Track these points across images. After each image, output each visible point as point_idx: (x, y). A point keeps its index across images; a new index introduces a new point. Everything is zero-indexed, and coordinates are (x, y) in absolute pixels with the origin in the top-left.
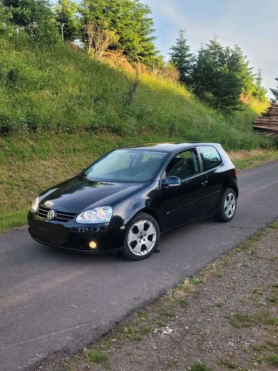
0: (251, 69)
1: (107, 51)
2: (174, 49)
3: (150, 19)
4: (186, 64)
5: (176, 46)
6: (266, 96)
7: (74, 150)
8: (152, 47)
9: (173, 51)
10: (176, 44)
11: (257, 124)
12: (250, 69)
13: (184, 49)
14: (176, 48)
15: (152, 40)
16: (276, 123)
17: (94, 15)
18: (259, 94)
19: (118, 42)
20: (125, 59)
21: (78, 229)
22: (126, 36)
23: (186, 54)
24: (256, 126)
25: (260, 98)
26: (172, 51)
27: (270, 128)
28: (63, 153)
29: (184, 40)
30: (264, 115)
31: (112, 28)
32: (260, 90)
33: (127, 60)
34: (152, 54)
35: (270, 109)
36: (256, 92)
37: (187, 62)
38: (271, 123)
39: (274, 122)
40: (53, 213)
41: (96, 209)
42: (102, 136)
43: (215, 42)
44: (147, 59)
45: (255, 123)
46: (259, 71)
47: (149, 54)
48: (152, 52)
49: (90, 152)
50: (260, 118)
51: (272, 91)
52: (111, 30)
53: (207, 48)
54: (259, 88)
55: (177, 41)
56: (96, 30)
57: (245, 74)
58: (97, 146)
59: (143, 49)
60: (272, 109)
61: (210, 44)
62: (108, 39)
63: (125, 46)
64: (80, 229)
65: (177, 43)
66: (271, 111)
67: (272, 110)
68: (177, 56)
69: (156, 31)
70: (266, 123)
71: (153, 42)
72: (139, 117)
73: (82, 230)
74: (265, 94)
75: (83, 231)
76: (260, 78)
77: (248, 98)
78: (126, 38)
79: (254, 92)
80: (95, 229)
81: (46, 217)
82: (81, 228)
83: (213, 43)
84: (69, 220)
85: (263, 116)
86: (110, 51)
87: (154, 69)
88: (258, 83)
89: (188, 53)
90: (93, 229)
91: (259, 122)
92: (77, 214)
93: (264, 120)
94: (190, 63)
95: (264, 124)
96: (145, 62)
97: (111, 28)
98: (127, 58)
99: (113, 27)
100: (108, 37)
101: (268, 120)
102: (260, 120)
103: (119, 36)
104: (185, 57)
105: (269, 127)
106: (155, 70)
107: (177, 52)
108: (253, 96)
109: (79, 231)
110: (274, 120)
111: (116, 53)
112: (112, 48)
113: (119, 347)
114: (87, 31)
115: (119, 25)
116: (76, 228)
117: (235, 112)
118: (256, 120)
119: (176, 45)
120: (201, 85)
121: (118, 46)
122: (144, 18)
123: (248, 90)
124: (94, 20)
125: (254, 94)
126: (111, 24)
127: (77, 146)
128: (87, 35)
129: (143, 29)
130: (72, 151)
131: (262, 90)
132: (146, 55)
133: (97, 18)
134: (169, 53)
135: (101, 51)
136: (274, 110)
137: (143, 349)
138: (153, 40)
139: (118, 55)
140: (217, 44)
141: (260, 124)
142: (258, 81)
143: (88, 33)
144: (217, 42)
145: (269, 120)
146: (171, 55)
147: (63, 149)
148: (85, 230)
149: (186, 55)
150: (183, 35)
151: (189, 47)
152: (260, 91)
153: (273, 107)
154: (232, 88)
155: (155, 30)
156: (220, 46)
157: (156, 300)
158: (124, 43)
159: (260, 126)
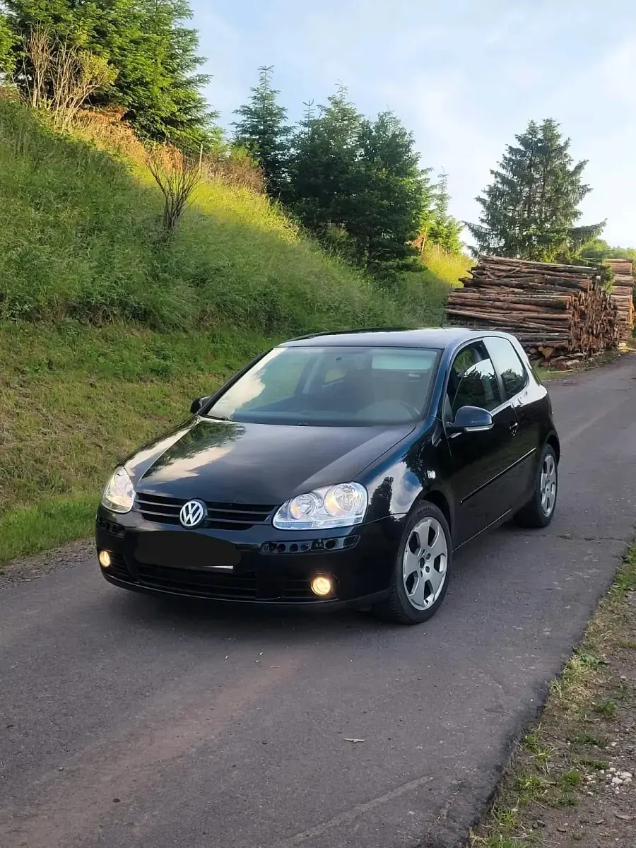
0: (426, 173)
1: (84, 109)
2: (244, 113)
3: (190, 32)
4: (277, 152)
5: (251, 107)
6: (460, 240)
7: (50, 364)
8: (199, 103)
9: (245, 118)
10: (251, 101)
11: (453, 305)
12: (422, 171)
13: (271, 114)
14: (251, 110)
15: (199, 84)
16: (498, 304)
17: (47, 10)
18: (444, 233)
19: (113, 86)
20: (130, 132)
21: (283, 547)
22: (135, 69)
23: (277, 127)
24: (454, 311)
25: (446, 243)
26: (240, 119)
27: (486, 316)
28: (23, 372)
29: (271, 91)
30: (467, 284)
31: (99, 47)
32: (445, 225)
33: (134, 133)
34: (198, 121)
35: (479, 270)
36: (436, 229)
37: (281, 147)
38: (488, 304)
39: (494, 301)
40: (198, 508)
41: (322, 492)
42: (110, 329)
43: (341, 102)
44: (185, 134)
45: (450, 304)
46: (441, 179)
47: (190, 120)
48: (200, 115)
49: (91, 371)
50: (457, 290)
51: (470, 228)
52: (94, 53)
53: (323, 116)
54: (443, 220)
55: (254, 94)
56: (55, 51)
57: (412, 183)
58: (104, 355)
59: (176, 108)
60: (484, 270)
61: (329, 105)
62: (87, 77)
63: (130, 96)
64: (288, 545)
65: (255, 98)
66: (484, 275)
67: (485, 272)
68: (254, 130)
69: (206, 63)
70: (476, 303)
71: (200, 90)
72: (199, 281)
73: (294, 547)
74: (459, 235)
75: (300, 550)
76: (445, 195)
77: (421, 242)
78: (133, 76)
79: (432, 229)
80: (332, 543)
81: (177, 521)
82: (293, 543)
83: (336, 103)
84: (252, 525)
85: (465, 286)
86: (92, 108)
87: (203, 161)
88: (441, 208)
89: (282, 124)
90: (325, 542)
91: (458, 301)
92: (274, 506)
93: (469, 295)
94: (289, 150)
95: (471, 306)
96: (178, 142)
97: (94, 49)
98: (134, 128)
99: (100, 44)
100: (87, 70)
101: (477, 295)
102: (459, 297)
103: (118, 71)
104: (276, 134)
105: (481, 312)
106: (203, 164)
107: (254, 120)
108: (432, 238)
109: (287, 550)
110: (493, 296)
111: (109, 114)
112: (97, 100)
113: (539, 824)
114: (29, 51)
115: (118, 41)
116: (278, 544)
117: (402, 276)
118: (452, 296)
119: (250, 104)
120: (321, 207)
121: (114, 96)
122: (173, 28)
123: (421, 223)
124: (48, 22)
125: (434, 235)
126: (94, 37)
127: (56, 355)
128: (30, 63)
129: (172, 57)
130: (46, 369)
131: (450, 224)
132: (182, 123)
133: (57, 19)
134: (234, 123)
135: (68, 107)
136: (489, 273)
137: (601, 823)
138: (201, 84)
139: (112, 120)
140: (347, 107)
141: (461, 305)
142: (439, 202)
143: (33, 55)
144: (346, 101)
145: (481, 296)
146: (239, 129)
147: (21, 363)
148: (304, 547)
149: (276, 130)
150: (267, 78)
151: (283, 109)
152: (446, 227)
153: (488, 265)
154: (396, 217)
155: (203, 58)
156: (355, 112)
157: (541, 709)
158: (128, 87)
159: (460, 309)
